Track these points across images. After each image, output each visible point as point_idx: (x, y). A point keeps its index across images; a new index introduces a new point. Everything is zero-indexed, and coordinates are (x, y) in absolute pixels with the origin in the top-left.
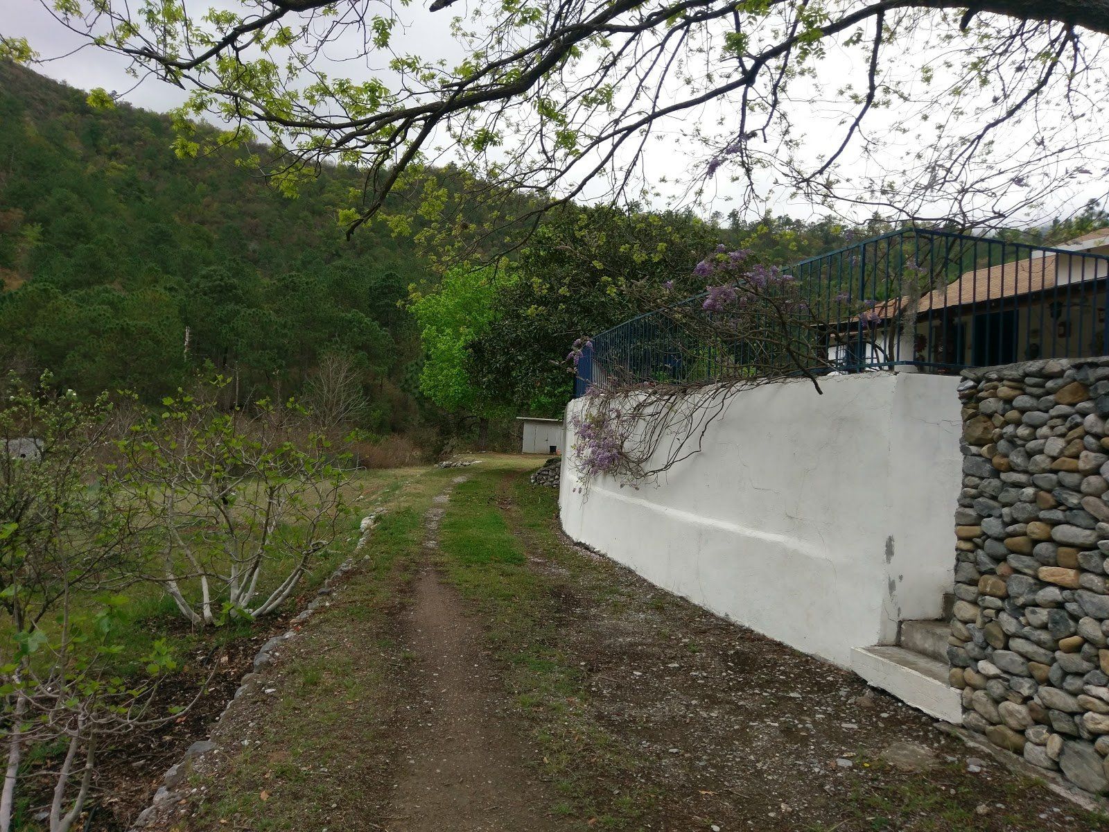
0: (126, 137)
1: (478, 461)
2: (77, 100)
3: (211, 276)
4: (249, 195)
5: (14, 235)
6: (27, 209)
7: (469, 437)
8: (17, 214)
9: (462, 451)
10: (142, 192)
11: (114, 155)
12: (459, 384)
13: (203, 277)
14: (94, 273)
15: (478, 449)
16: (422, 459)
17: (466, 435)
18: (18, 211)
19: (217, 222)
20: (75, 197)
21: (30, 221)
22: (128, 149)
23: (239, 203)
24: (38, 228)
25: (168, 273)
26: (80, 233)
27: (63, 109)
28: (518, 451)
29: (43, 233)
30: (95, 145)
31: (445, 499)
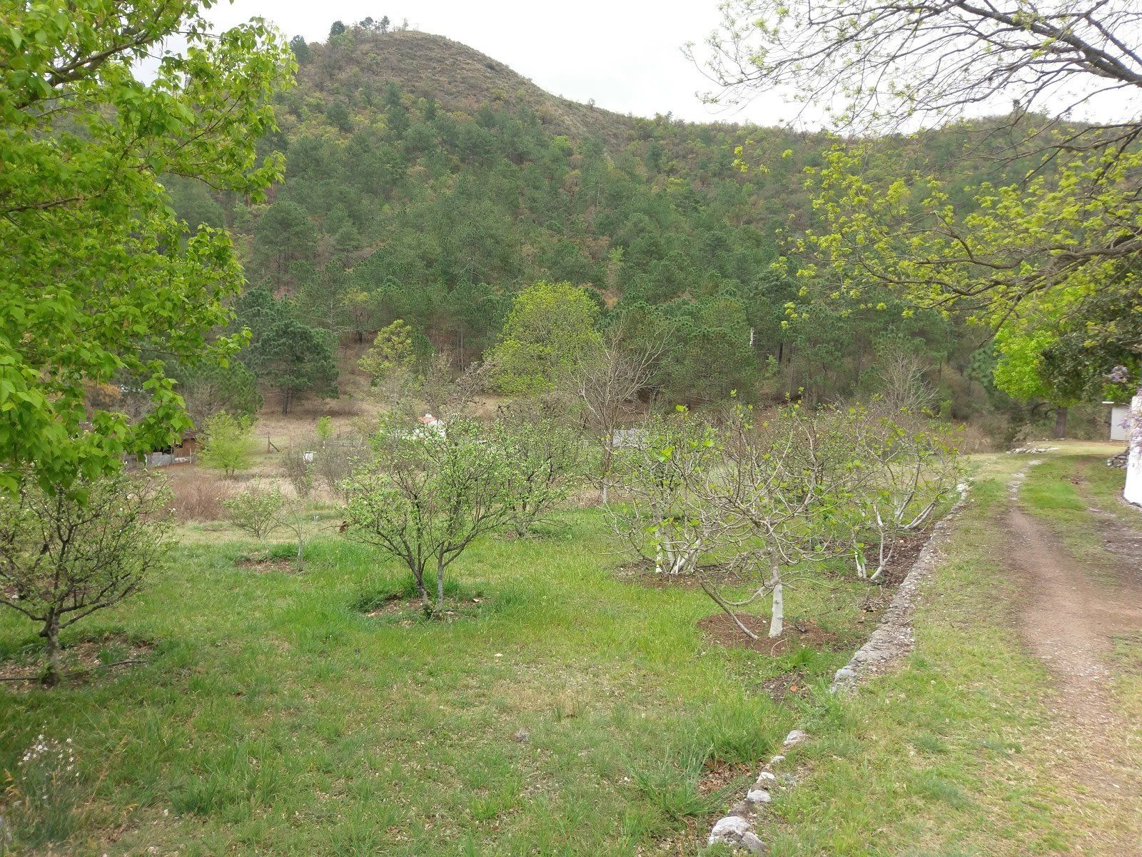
0: (681, 153)
1: (1056, 447)
2: (640, 127)
3: (768, 277)
4: (793, 187)
5: (603, 260)
6: (611, 236)
7: (1044, 425)
8: (604, 241)
9: (1038, 438)
10: (697, 202)
11: (672, 171)
12: (1032, 379)
13: (761, 279)
14: (669, 287)
15: (1056, 436)
16: (993, 446)
17: (1041, 422)
18: (605, 238)
19: (762, 219)
20: (647, 218)
21: (614, 245)
22: (682, 164)
23: (783, 196)
24: (620, 250)
25: (725, 277)
26: (654, 251)
27: (631, 139)
28: (1105, 437)
29: (624, 255)
30: (656, 166)
31: (1022, 475)
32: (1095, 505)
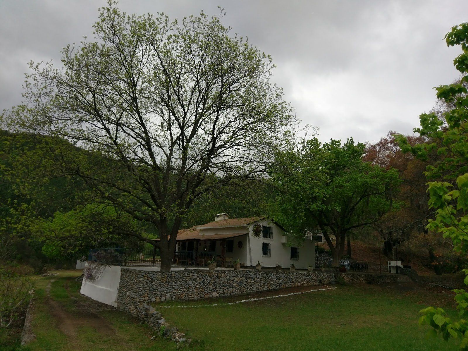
1: (58, 274)
9: (52, 269)
15: (57, 269)
17: (53, 263)
28: (74, 268)
31: (49, 286)
32: (72, 296)
